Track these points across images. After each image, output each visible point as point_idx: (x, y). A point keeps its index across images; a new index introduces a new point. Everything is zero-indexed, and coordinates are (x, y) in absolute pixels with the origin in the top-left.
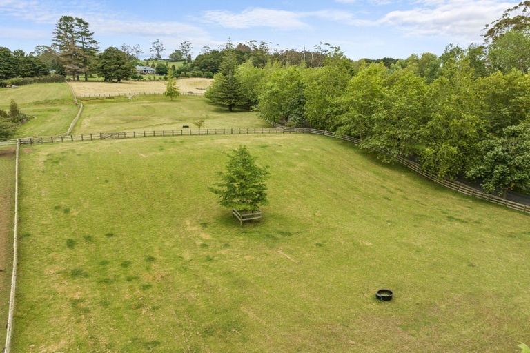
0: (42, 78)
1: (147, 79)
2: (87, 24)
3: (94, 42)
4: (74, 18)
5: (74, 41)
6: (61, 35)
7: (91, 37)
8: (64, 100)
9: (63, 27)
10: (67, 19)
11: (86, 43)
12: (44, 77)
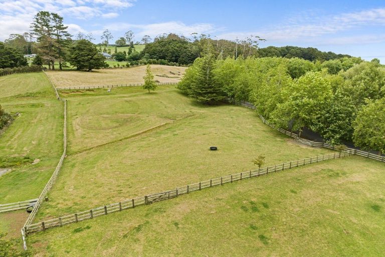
0: (21, 69)
1: (113, 67)
2: (62, 18)
3: (68, 35)
4: (50, 13)
5: (49, 34)
6: (38, 29)
7: (65, 30)
8: (45, 92)
9: (40, 21)
10: (44, 14)
11: (60, 36)
12: (23, 67)
